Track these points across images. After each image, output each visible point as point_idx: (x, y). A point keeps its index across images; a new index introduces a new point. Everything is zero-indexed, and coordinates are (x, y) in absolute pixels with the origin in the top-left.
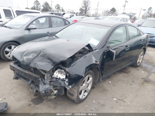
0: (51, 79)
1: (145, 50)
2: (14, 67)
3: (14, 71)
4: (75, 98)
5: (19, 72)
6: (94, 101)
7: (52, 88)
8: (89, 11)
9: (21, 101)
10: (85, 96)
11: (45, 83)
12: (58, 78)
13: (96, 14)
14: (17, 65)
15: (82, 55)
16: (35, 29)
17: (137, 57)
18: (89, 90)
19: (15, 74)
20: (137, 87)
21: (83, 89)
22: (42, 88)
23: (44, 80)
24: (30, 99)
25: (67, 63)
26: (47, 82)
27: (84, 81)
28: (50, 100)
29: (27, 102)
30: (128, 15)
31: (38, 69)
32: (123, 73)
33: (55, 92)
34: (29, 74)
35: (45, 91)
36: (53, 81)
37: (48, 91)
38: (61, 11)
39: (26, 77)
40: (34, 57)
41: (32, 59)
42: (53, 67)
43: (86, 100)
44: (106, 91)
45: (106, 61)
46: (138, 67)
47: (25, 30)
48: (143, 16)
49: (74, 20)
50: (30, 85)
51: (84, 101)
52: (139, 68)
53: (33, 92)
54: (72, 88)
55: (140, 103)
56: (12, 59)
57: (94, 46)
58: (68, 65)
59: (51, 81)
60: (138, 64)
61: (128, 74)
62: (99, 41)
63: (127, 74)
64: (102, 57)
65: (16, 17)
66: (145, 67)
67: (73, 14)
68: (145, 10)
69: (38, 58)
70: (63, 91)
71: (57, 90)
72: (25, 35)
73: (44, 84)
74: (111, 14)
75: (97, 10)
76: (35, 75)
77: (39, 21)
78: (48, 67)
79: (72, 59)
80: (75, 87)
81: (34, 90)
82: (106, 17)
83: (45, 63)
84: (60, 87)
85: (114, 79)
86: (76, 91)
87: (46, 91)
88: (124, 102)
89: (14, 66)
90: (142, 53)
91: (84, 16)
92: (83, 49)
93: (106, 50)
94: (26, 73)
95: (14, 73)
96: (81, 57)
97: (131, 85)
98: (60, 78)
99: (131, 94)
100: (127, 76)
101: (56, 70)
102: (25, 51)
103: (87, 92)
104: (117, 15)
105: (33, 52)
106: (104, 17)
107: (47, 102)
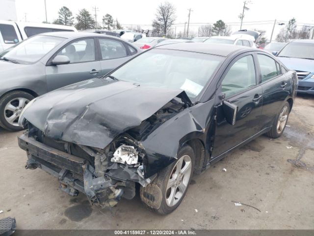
0: (109, 165)
1: (291, 102)
2: (27, 143)
3: (27, 150)
4: (157, 204)
5: (40, 153)
6: (196, 211)
7: (110, 185)
8: (173, 26)
9: (44, 213)
10: (177, 201)
11: (94, 173)
12: (123, 162)
13: (186, 34)
14: (34, 138)
15: (170, 114)
16: (68, 63)
17: (276, 119)
18: (185, 186)
19: (30, 156)
20: (281, 179)
21: (173, 186)
22: (90, 185)
23: (93, 168)
24: (64, 210)
25: (140, 132)
26: (100, 171)
27: (176, 168)
28: (106, 210)
29: (56, 215)
30: (251, 33)
31: (80, 146)
32: (249, 151)
33: (118, 192)
34: (60, 157)
35: (96, 191)
36: (111, 169)
37: (103, 191)
38: (116, 27)
39: (53, 163)
40: (70, 121)
41: (67, 124)
42: (113, 141)
43: (179, 208)
44: (220, 187)
45: (219, 126)
46: (279, 138)
47: (46, 65)
48: (278, 36)
49: (143, 46)
50: (62, 180)
51: (176, 210)
52: (280, 140)
53: (69, 194)
54: (152, 183)
55: (289, 212)
56: (22, 126)
57: (193, 95)
58: (143, 135)
59: (108, 171)
60: (279, 132)
61: (260, 152)
62: (202, 85)
63: (258, 152)
64: (210, 118)
65: (26, 40)
66: (292, 137)
67: (140, 34)
68: (282, 24)
69: (80, 123)
70: (132, 191)
71: (121, 188)
72: (46, 75)
73: (93, 176)
74: (216, 32)
75: (188, 26)
76: (72, 159)
77: (73, 48)
78: (101, 140)
79: (149, 123)
80: (159, 181)
81: (70, 190)
82: (207, 39)
83: (95, 132)
84: (128, 182)
85: (232, 162)
86: (160, 190)
87: (98, 190)
88: (258, 210)
89: (27, 140)
90: (285, 109)
91: (163, 38)
92: (172, 102)
93: (217, 103)
94: (55, 155)
95: (28, 154)
96: (168, 118)
97: (268, 174)
98: (126, 162)
99: (270, 193)
100: (258, 156)
101: (117, 147)
102: (51, 109)
103: (181, 192)
104: (227, 35)
105: (67, 110)
106: (204, 40)
107: (99, 214)
